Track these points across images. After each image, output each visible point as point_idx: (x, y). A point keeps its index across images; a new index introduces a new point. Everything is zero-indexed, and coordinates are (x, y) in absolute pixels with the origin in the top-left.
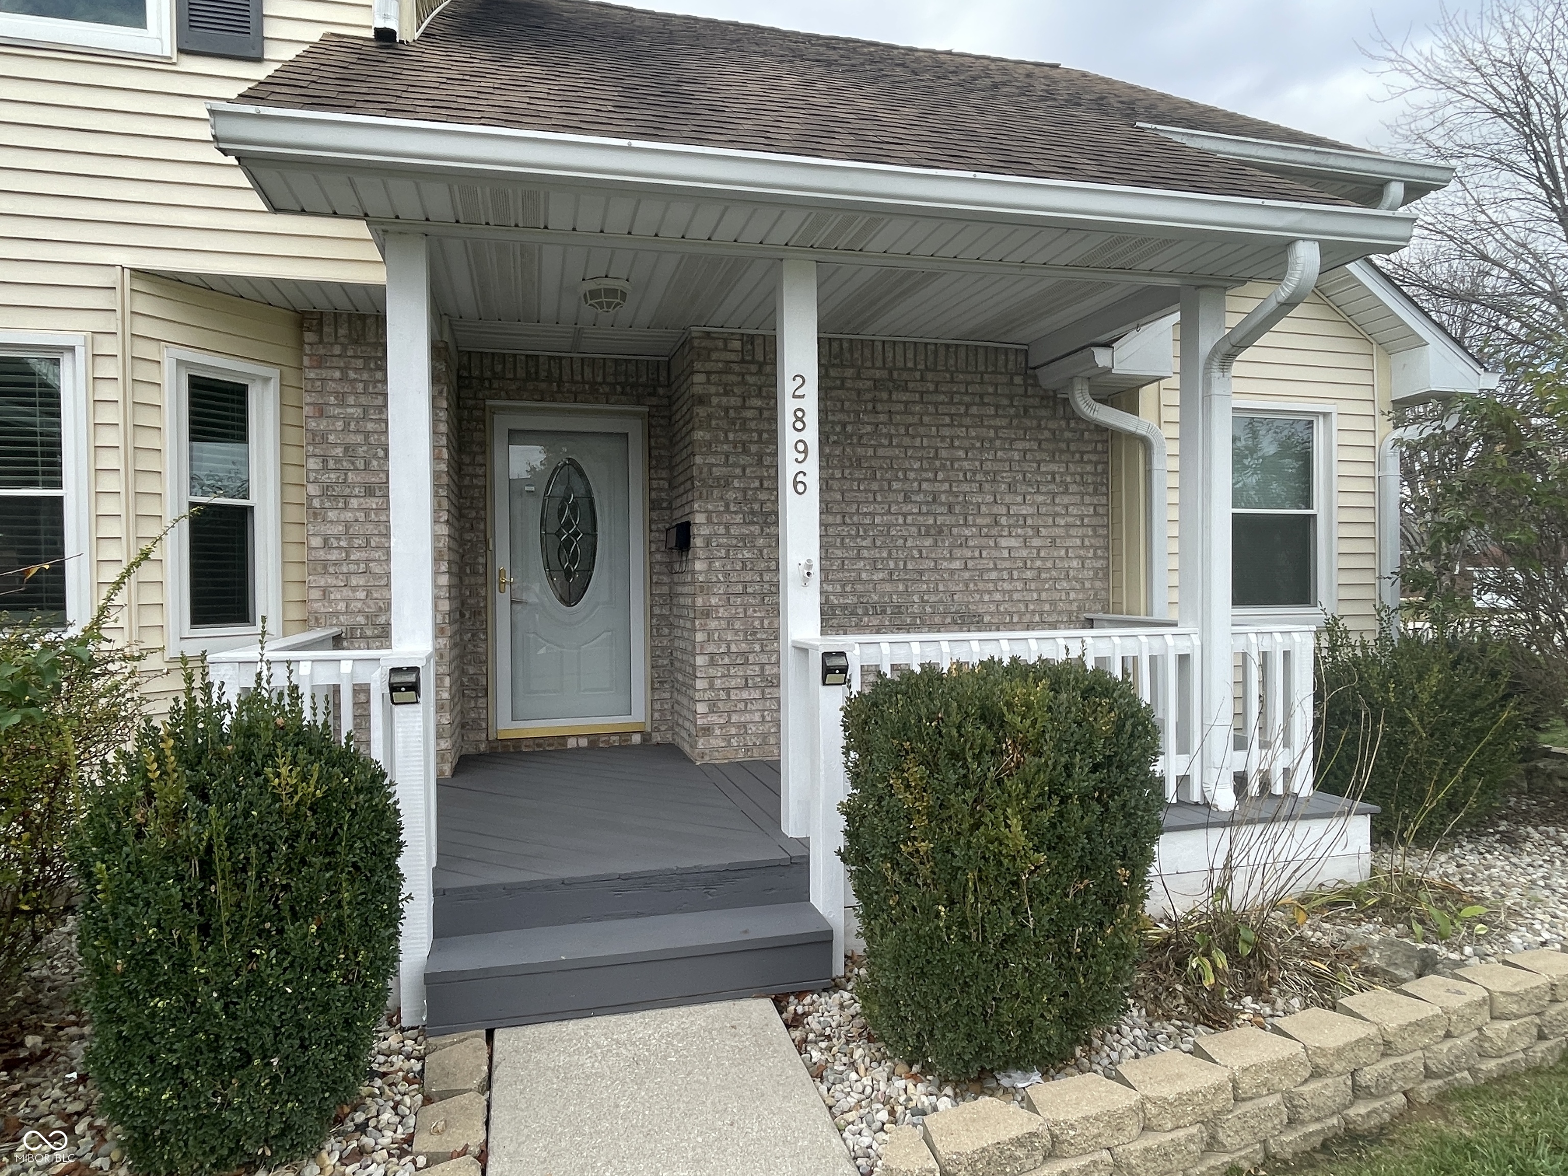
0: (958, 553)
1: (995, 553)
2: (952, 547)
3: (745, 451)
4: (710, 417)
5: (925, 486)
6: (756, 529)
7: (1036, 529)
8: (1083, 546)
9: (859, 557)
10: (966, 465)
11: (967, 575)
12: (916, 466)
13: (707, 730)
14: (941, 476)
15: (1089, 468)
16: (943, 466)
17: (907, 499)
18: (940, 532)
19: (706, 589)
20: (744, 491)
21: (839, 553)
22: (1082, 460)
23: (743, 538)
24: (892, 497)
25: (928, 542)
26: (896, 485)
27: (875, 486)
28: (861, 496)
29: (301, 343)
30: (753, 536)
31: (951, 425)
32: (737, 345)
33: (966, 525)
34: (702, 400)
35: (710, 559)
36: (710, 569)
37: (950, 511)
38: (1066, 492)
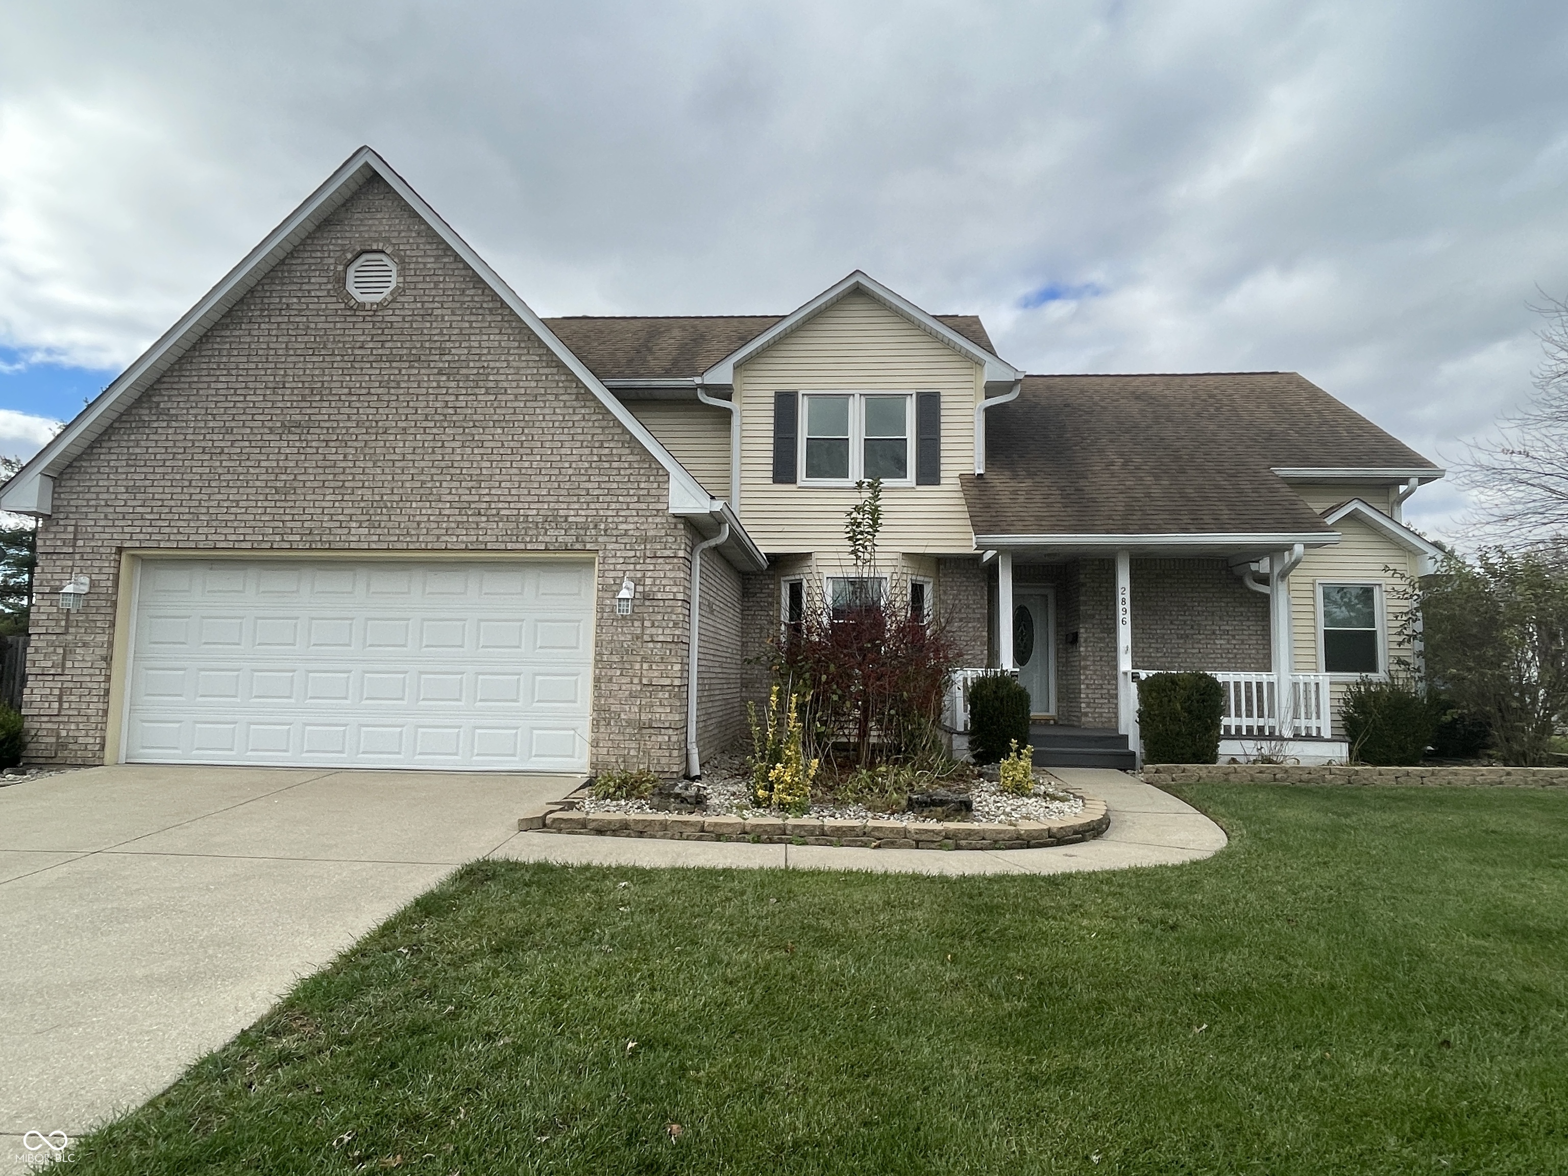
0: (1196, 646)
1: (1214, 646)
2: (1193, 643)
3: (1101, 604)
4: (1086, 591)
5: (1180, 617)
6: (1106, 635)
7: (1234, 636)
8: (1257, 644)
9: (1150, 647)
10: (1200, 608)
11: (1200, 655)
12: (1176, 609)
13: (1086, 714)
14: (1187, 613)
15: (1260, 609)
16: (1188, 610)
17: (1171, 623)
18: (1188, 637)
19: (1085, 659)
20: (1101, 620)
21: (1141, 645)
22: (1256, 606)
23: (1100, 639)
24: (1165, 622)
25: (1182, 641)
26: (1167, 617)
27: (1157, 618)
28: (1151, 622)
29: (938, 569)
30: (1105, 638)
31: (1192, 592)
32: (1097, 563)
33: (1199, 634)
34: (1084, 585)
35: (1086, 647)
36: (1086, 651)
37: (1192, 628)
38: (1248, 620)
